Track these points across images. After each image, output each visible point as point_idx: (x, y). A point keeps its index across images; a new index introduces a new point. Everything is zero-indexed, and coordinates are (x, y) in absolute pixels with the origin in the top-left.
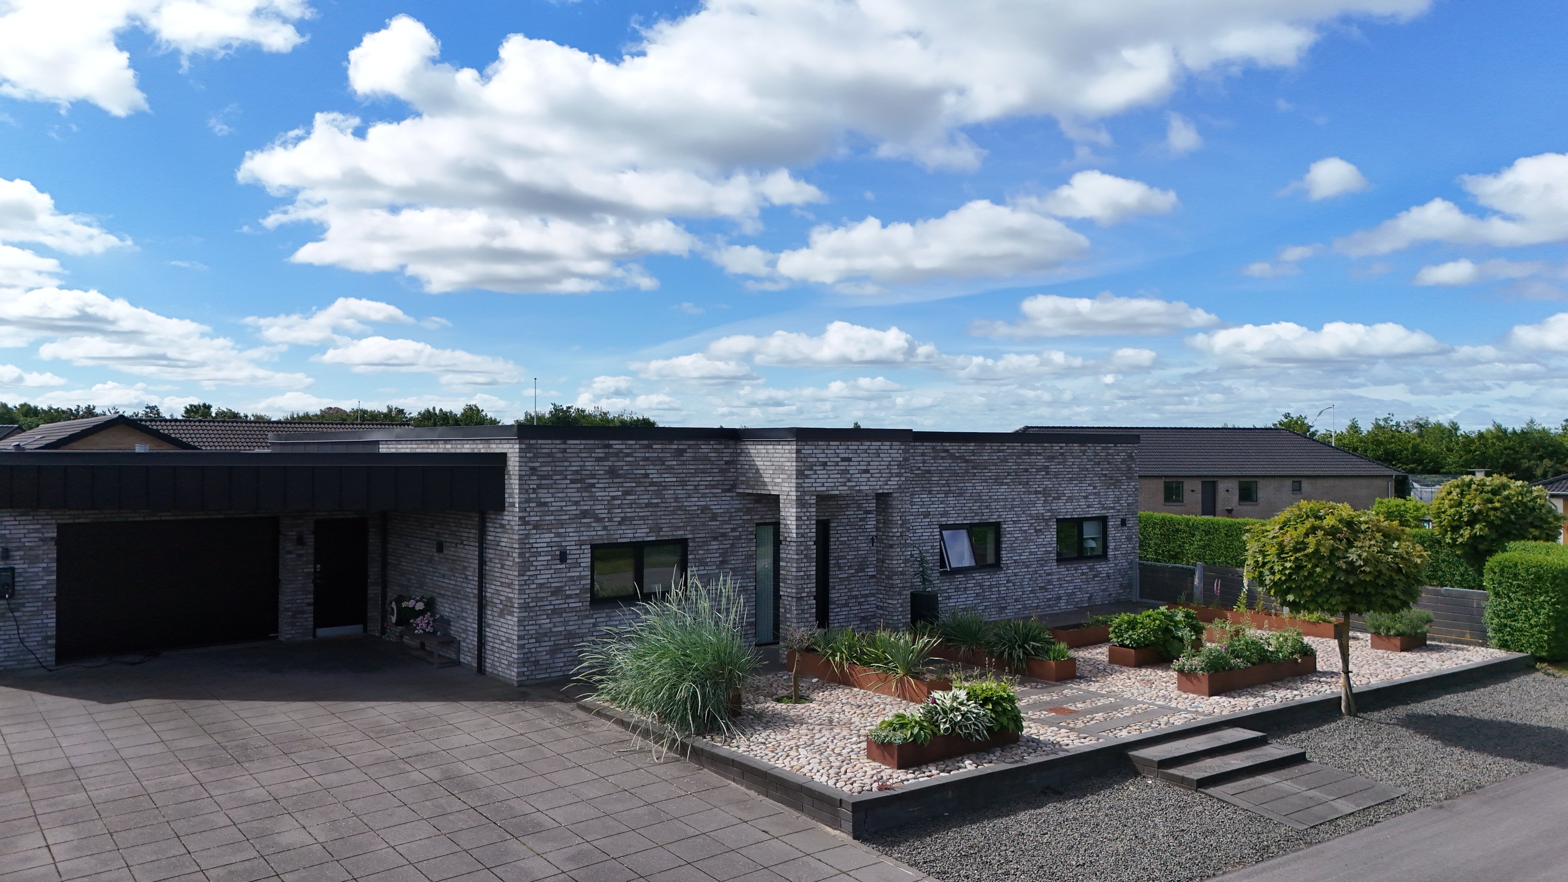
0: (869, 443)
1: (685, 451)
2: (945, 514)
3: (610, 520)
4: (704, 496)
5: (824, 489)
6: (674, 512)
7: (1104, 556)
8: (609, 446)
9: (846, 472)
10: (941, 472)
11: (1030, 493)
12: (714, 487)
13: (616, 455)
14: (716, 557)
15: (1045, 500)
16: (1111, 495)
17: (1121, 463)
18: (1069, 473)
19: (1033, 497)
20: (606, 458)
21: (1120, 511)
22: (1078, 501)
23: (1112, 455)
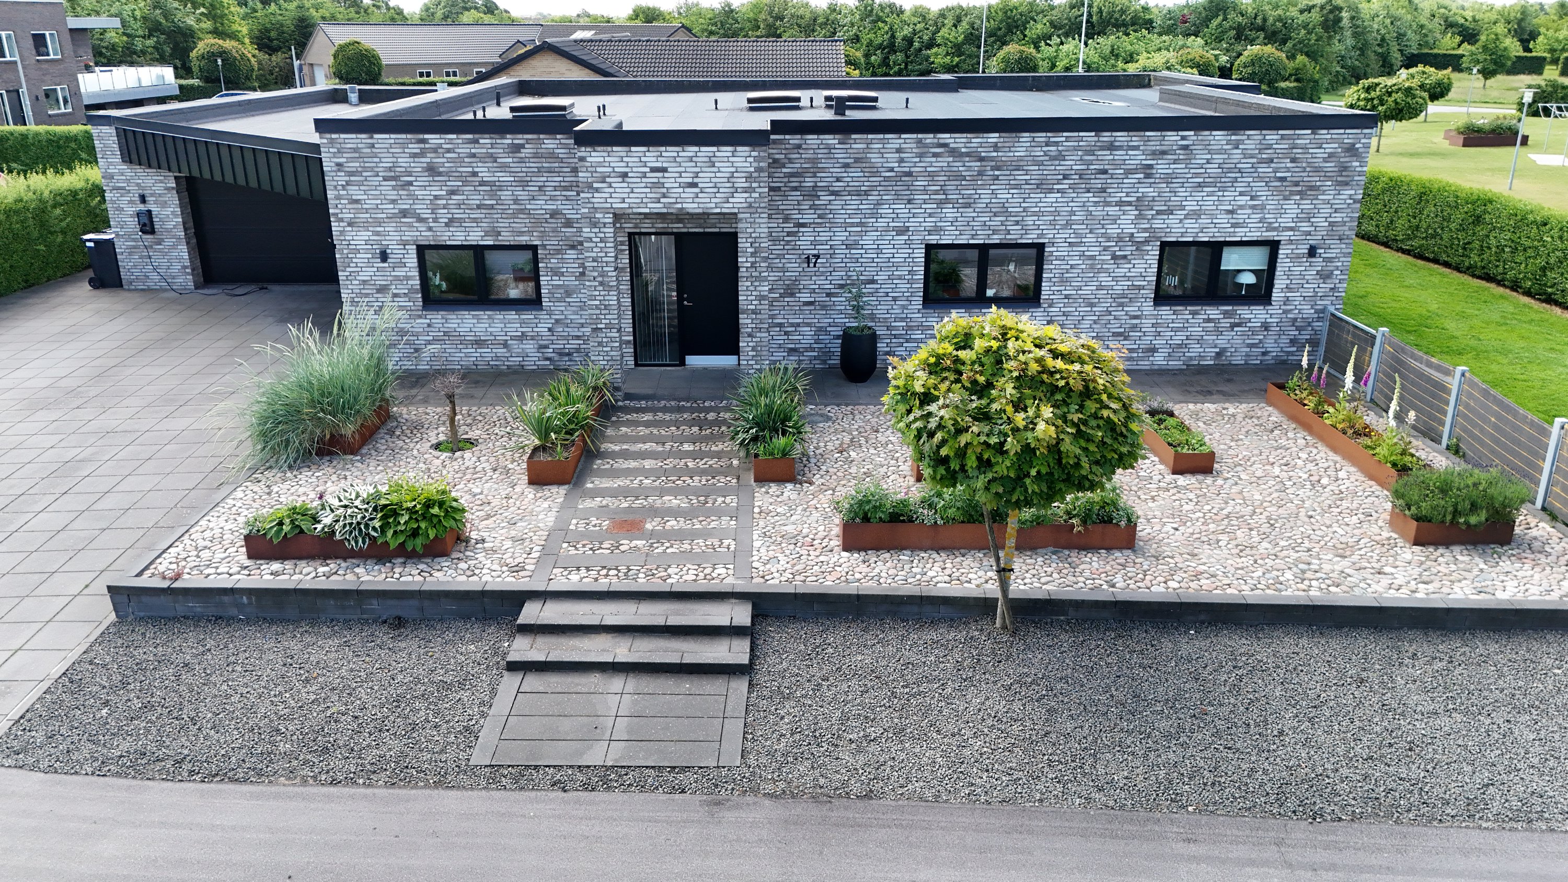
1: (522, 146)
2: (937, 230)
3: (435, 220)
4: (553, 198)
5: (626, 205)
7: (1262, 298)
8: (424, 141)
9: (659, 185)
15: (1140, 214)
16: (1292, 209)
17: (1325, 160)
18: (1197, 175)
19: (1113, 210)
20: (422, 154)
21: (1309, 233)
22: (1213, 216)
23: (1304, 148)
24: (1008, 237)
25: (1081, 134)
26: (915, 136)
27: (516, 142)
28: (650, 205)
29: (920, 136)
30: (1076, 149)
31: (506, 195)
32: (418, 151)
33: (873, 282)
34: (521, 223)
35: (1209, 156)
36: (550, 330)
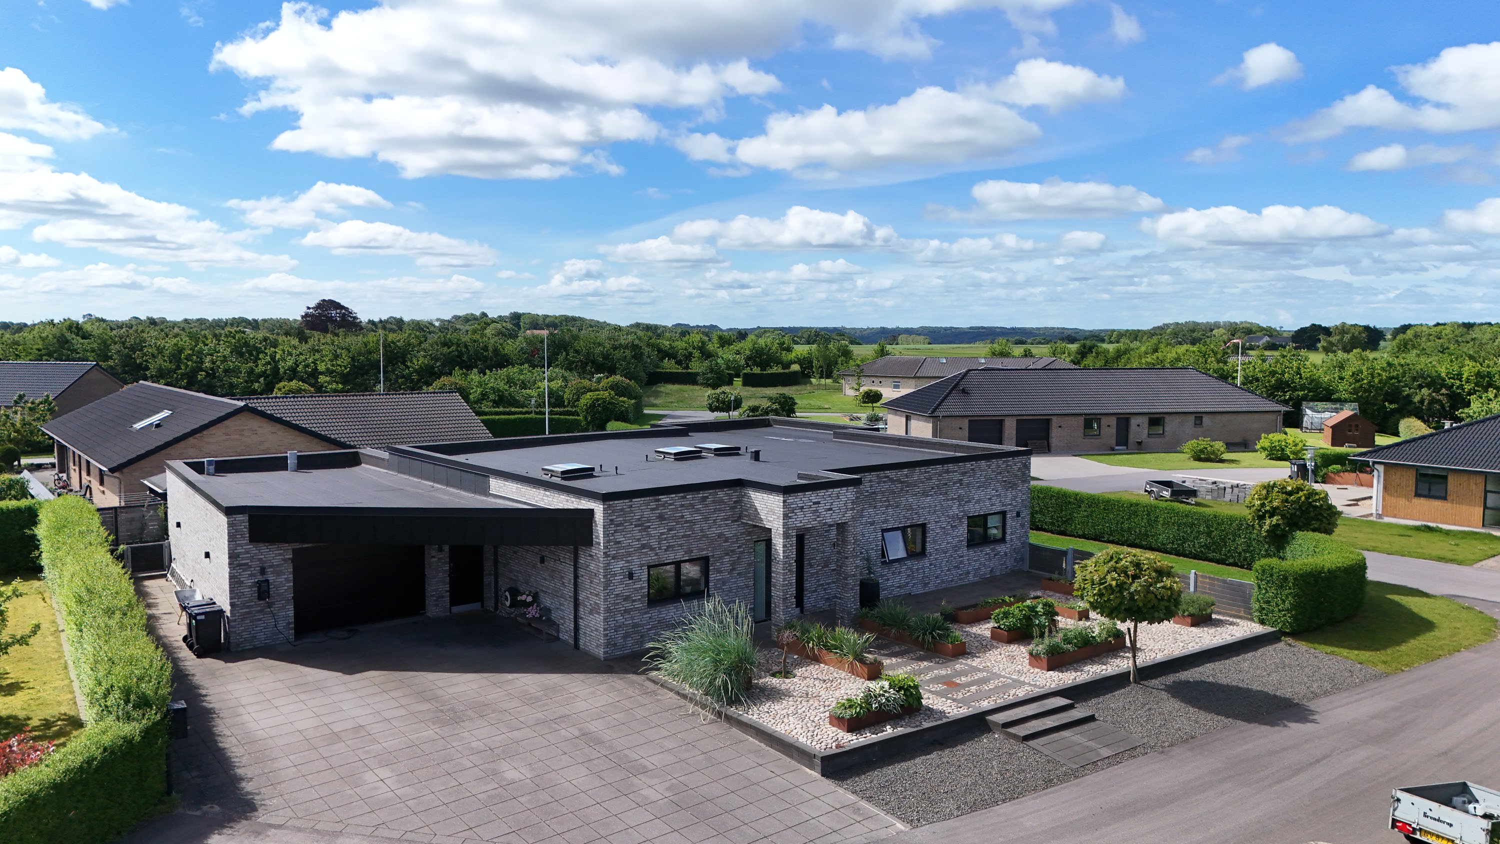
0: (832, 490)
1: (707, 497)
2: (886, 521)
3: (660, 548)
4: (720, 526)
5: (801, 524)
6: (700, 539)
7: (1003, 540)
8: (659, 500)
9: (817, 511)
10: (883, 492)
11: (948, 500)
12: (726, 520)
13: (663, 505)
14: (727, 567)
15: (960, 504)
16: (1009, 495)
17: (1017, 472)
18: (977, 482)
19: (950, 503)
21: (1016, 506)
22: (984, 502)
23: (1011, 466)
24: (913, 521)
28: (811, 523)
29: (878, 473)
31: (697, 527)
32: (655, 506)
34: (703, 544)
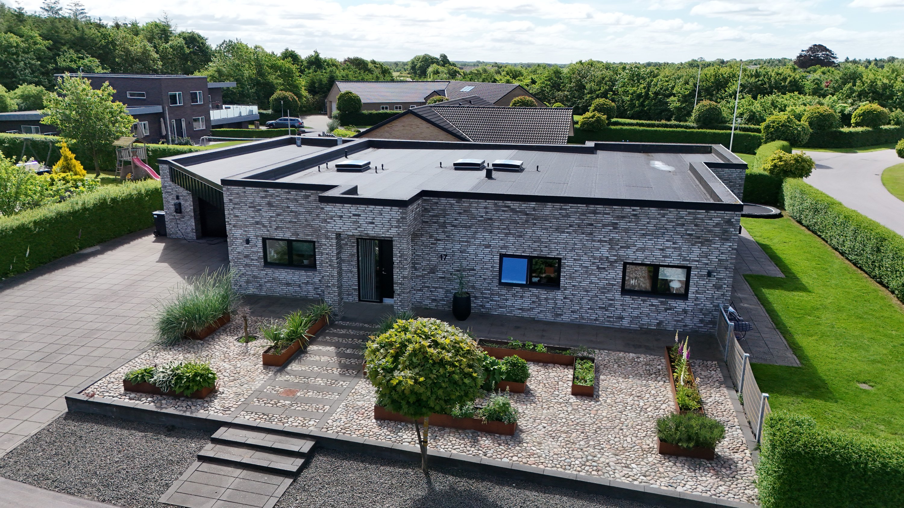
2: (505, 247)
6: (305, 227)
9: (356, 222)
10: (502, 220)
13: (271, 196)
15: (611, 247)
16: (696, 251)
17: (714, 226)
18: (642, 230)
19: (597, 244)
20: (266, 197)
21: (707, 264)
22: (652, 251)
23: (702, 219)
24: (542, 253)
25: (579, 205)
26: (493, 201)
27: (307, 194)
28: (352, 231)
29: (496, 201)
30: (576, 212)
31: (302, 217)
32: (264, 195)
33: (474, 270)
34: (308, 231)
35: (648, 220)
36: (320, 280)
